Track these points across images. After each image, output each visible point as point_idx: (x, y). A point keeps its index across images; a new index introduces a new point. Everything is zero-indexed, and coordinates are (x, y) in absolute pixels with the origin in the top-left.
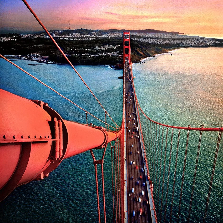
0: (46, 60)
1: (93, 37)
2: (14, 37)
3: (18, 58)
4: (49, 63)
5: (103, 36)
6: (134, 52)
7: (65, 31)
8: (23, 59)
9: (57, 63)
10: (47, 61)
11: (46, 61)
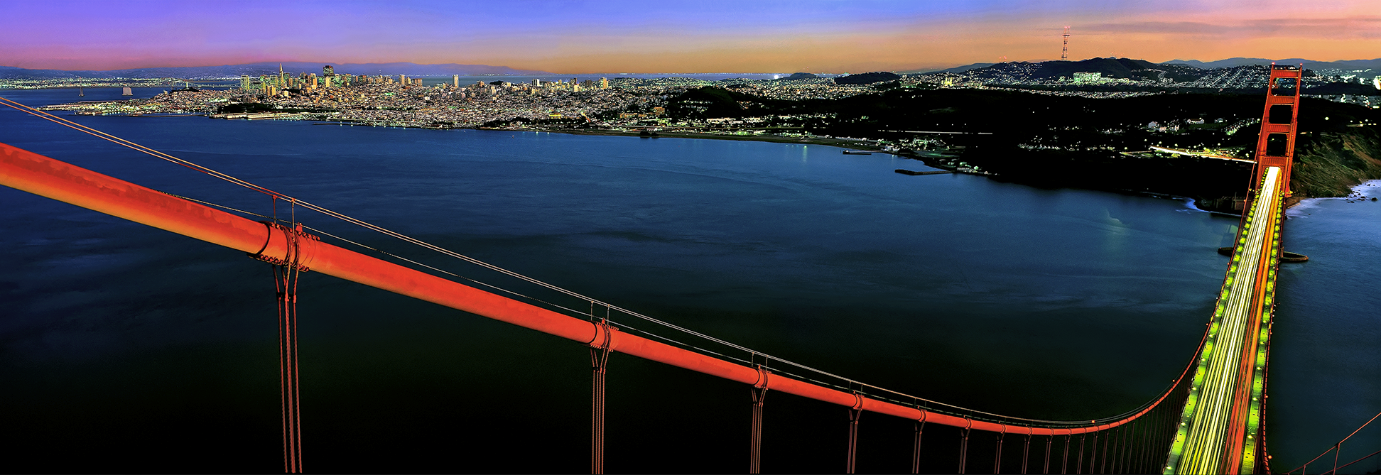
0: (953, 158)
1: (1149, 89)
2: (882, 82)
3: (872, 149)
4: (962, 172)
5: (1194, 84)
6: (1325, 152)
7: (1045, 64)
8: (887, 152)
9: (986, 173)
10: (957, 164)
11: (952, 164)
